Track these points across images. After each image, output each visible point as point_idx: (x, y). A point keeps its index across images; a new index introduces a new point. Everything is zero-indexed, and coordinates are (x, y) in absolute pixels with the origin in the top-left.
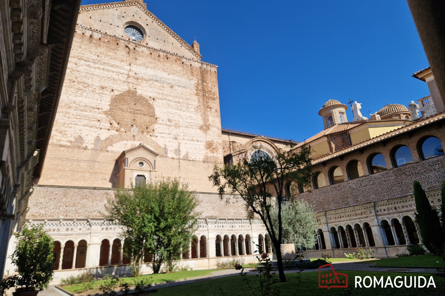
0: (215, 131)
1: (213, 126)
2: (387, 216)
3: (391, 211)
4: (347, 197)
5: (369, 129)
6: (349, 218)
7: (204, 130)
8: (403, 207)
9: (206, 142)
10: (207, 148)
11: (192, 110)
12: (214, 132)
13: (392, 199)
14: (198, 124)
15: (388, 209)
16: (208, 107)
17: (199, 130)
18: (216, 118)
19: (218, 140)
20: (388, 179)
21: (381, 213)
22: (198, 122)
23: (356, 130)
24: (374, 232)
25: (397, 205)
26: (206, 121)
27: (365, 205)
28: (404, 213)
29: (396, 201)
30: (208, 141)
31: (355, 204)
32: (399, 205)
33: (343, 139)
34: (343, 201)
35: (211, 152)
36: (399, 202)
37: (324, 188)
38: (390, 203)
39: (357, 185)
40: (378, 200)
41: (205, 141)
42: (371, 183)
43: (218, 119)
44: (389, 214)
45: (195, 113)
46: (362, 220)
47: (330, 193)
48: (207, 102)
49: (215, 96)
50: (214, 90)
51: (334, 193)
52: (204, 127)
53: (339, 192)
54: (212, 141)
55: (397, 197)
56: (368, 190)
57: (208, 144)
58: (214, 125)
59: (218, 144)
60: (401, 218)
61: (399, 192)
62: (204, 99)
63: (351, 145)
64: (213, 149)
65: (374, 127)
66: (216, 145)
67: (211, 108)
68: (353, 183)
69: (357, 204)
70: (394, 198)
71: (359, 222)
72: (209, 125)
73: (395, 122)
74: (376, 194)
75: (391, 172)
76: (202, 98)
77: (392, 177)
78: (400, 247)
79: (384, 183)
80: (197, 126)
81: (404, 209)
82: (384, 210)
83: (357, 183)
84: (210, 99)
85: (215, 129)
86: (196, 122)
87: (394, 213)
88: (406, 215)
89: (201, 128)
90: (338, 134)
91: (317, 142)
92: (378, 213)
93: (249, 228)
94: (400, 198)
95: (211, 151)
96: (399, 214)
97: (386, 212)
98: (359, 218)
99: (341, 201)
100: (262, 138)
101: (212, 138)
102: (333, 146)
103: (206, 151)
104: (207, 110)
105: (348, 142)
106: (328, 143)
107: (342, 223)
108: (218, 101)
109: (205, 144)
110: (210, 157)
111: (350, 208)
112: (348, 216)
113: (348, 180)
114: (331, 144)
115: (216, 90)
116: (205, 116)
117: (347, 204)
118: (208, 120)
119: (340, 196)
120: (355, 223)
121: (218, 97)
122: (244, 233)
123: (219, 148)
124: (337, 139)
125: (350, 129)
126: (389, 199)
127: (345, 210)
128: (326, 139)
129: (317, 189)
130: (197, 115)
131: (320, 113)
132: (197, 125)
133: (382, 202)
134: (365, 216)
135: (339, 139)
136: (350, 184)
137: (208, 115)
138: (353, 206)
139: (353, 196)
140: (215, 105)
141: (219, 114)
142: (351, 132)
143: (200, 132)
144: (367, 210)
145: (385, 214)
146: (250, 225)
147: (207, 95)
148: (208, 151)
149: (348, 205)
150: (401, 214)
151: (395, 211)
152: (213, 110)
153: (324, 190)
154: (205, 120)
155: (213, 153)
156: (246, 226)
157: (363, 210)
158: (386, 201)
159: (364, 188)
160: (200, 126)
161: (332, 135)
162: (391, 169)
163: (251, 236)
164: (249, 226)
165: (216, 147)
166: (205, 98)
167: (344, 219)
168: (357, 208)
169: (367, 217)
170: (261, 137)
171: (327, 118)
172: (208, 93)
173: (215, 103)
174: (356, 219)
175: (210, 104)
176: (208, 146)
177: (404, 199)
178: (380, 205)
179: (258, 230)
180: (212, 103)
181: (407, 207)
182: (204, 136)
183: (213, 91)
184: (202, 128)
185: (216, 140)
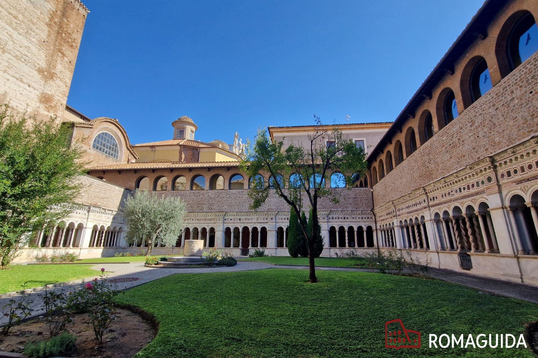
0: (60, 85)
1: (59, 78)
2: (232, 224)
3: (236, 221)
4: (203, 204)
5: (216, 153)
6: (198, 222)
7: (44, 75)
8: (246, 219)
9: (43, 93)
10: (41, 102)
11: (34, 40)
12: (59, 87)
13: (240, 212)
14: (38, 64)
15: (234, 219)
16: (60, 50)
17: (36, 73)
18: (67, 71)
19: (61, 99)
20: (242, 196)
21: (228, 221)
22: (38, 61)
23: (206, 150)
24: (218, 235)
25: (242, 217)
26: (51, 66)
27: (217, 213)
28: (245, 224)
29: (242, 214)
30: (46, 94)
31: (208, 211)
32: (244, 217)
33: (194, 153)
34: (197, 206)
35: (45, 109)
36: (244, 215)
37: (182, 191)
38: (238, 215)
39: (215, 195)
40: (230, 211)
41: (41, 91)
42: (228, 196)
43: (69, 73)
44: (234, 223)
45: (38, 46)
46: (210, 225)
47: (187, 197)
48: (60, 44)
49: (74, 44)
50: (76, 35)
51: (192, 197)
52: (46, 73)
53: (196, 198)
54: (52, 96)
55: (244, 211)
56: (223, 201)
57: (45, 97)
58: (61, 77)
59: (59, 104)
60: (242, 227)
61: (247, 208)
62: (57, 37)
63: (197, 161)
64: (50, 106)
65: (220, 153)
66: (57, 103)
67: (64, 55)
68: (212, 193)
69: (211, 211)
70: (242, 212)
71: (207, 226)
72: (53, 73)
73: (233, 155)
74: (229, 206)
75: (246, 192)
76: (55, 35)
77: (245, 196)
78: (234, 249)
79: (238, 198)
80: (36, 66)
81: (246, 221)
82: (231, 219)
83: (216, 193)
84: (67, 44)
85: (62, 83)
86: (36, 59)
87: (237, 223)
88: (246, 226)
89: (40, 71)
90: (191, 147)
91: (169, 148)
92: (225, 221)
93: (84, 216)
94: (247, 212)
95: (46, 107)
96: (241, 224)
97: (232, 221)
98: (208, 223)
99: (196, 206)
100: (116, 122)
101: (53, 92)
102: (183, 156)
103: (38, 104)
104: (58, 54)
105: (196, 157)
106: (179, 152)
107: (190, 225)
108: (77, 51)
109: (39, 95)
110: (42, 115)
111: (202, 213)
112: (198, 220)
113: (208, 189)
114: (182, 154)
115: (78, 37)
116: (52, 59)
117: (201, 209)
118: (55, 67)
119: (196, 201)
120: (203, 227)
121: (78, 47)
122: (77, 221)
123: (59, 109)
124: (188, 151)
125: (201, 148)
126: (238, 212)
127: (197, 214)
128: (179, 148)
129: (173, 190)
130: (40, 52)
131: (173, 124)
132: (36, 64)
133: (232, 213)
134: (214, 222)
135: (190, 153)
136: (209, 193)
137: (56, 61)
138: (206, 212)
139: (209, 204)
140: (71, 54)
141: (73, 67)
142: (202, 151)
143: (37, 76)
144: (217, 217)
145: (231, 223)
146: (87, 214)
147: (64, 35)
148: (42, 106)
149: (201, 211)
150: (242, 224)
151: (239, 221)
152: (66, 59)
153: (182, 193)
154: (51, 64)
155: (49, 111)
156: (82, 213)
157: (214, 217)
158: (235, 213)
159: (221, 199)
160: (39, 68)
161: (185, 147)
162: (246, 190)
163: (85, 226)
164: (85, 214)
165: (55, 106)
166: (59, 38)
167: (193, 221)
168: (210, 214)
169: (215, 223)
170: (115, 120)
171: (179, 131)
172: (65, 34)
173: (71, 51)
174: (204, 223)
175: (64, 49)
176: (43, 100)
177: (249, 213)
178: (229, 215)
179: (95, 220)
180: (68, 50)
181: (249, 219)
182: (42, 83)
183: (74, 36)
184: (43, 72)
185: (58, 98)
